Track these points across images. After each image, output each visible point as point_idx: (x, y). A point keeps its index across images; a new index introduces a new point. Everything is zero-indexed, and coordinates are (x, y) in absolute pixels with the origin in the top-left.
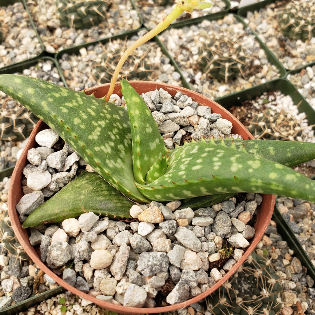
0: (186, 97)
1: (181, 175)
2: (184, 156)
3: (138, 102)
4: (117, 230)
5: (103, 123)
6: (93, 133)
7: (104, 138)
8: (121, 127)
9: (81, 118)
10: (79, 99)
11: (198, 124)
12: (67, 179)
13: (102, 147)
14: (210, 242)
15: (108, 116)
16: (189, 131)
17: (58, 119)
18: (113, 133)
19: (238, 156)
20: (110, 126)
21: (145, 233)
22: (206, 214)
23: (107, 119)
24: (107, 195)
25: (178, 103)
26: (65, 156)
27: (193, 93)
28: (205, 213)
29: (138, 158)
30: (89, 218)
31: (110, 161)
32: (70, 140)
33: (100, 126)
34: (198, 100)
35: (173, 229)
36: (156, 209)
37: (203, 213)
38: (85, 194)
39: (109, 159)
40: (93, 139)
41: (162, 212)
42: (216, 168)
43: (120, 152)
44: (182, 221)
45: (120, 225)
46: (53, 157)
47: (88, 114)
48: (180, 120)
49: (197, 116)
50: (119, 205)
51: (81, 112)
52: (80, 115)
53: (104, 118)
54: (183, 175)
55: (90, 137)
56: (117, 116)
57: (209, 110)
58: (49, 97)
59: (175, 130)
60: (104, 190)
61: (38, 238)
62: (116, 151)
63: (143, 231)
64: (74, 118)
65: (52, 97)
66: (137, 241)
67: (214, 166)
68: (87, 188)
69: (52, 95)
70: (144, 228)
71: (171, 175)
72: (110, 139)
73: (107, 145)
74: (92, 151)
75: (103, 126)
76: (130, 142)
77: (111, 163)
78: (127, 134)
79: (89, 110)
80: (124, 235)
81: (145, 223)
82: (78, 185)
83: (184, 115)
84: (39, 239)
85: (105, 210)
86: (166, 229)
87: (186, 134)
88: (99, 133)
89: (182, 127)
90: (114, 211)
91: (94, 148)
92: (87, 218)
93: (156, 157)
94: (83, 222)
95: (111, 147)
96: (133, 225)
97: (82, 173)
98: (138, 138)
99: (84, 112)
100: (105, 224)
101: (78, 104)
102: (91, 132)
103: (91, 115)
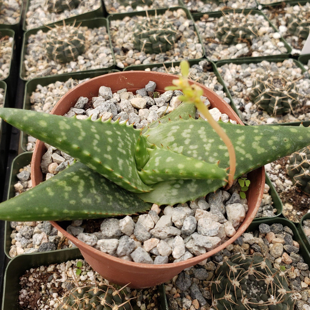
5: (208, 147)
6: (204, 133)
13: (189, 131)
18: (195, 150)
23: (209, 155)
31: (176, 129)
33: (207, 143)
39: (178, 130)
40: (200, 129)
53: (212, 152)
54: (116, 130)
55: (203, 128)
62: (181, 141)
65: (257, 134)
69: (260, 135)
71: (126, 137)
73: (188, 136)
75: (205, 145)
88: (201, 136)
95: (185, 139)
101: (238, 145)
102: (206, 132)
103: (221, 144)
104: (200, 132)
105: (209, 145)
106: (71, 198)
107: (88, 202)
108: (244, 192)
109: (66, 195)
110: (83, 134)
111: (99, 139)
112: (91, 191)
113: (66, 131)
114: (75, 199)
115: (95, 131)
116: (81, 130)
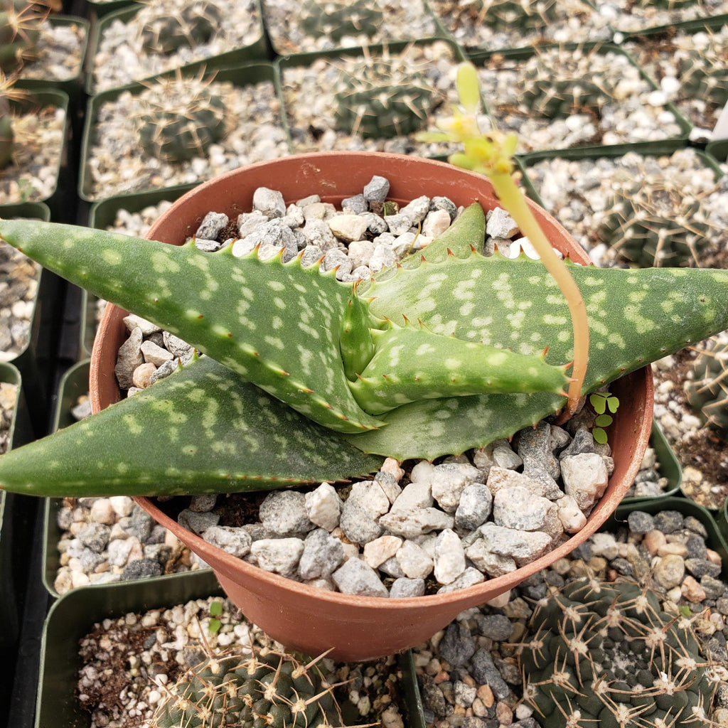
5: (516, 321)
6: (508, 287)
7: (486, 302)
9: (553, 291)
10: (601, 328)
13: (471, 284)
18: (485, 327)
20: (500, 331)
23: (520, 340)
31: (440, 281)
33: (514, 310)
39: (444, 282)
40: (496, 278)
43: (443, 321)
47: (553, 310)
53: (526, 332)
55: (504, 276)
58: (641, 283)
65: (636, 288)
69: (642, 290)
73: (470, 295)
74: (478, 264)
75: (509, 317)
77: (436, 280)
79: (561, 320)
88: (501, 296)
91: (481, 269)
95: (461, 304)
99: (562, 306)
101: (590, 314)
102: (512, 284)
103: (548, 313)
104: (497, 285)
105: (521, 315)
106: (184, 441)
107: (227, 450)
108: (603, 428)
109: (174, 434)
110: (213, 285)
111: (252, 299)
112: (235, 425)
113: (168, 275)
114: (196, 443)
115: (242, 280)
116: (208, 275)
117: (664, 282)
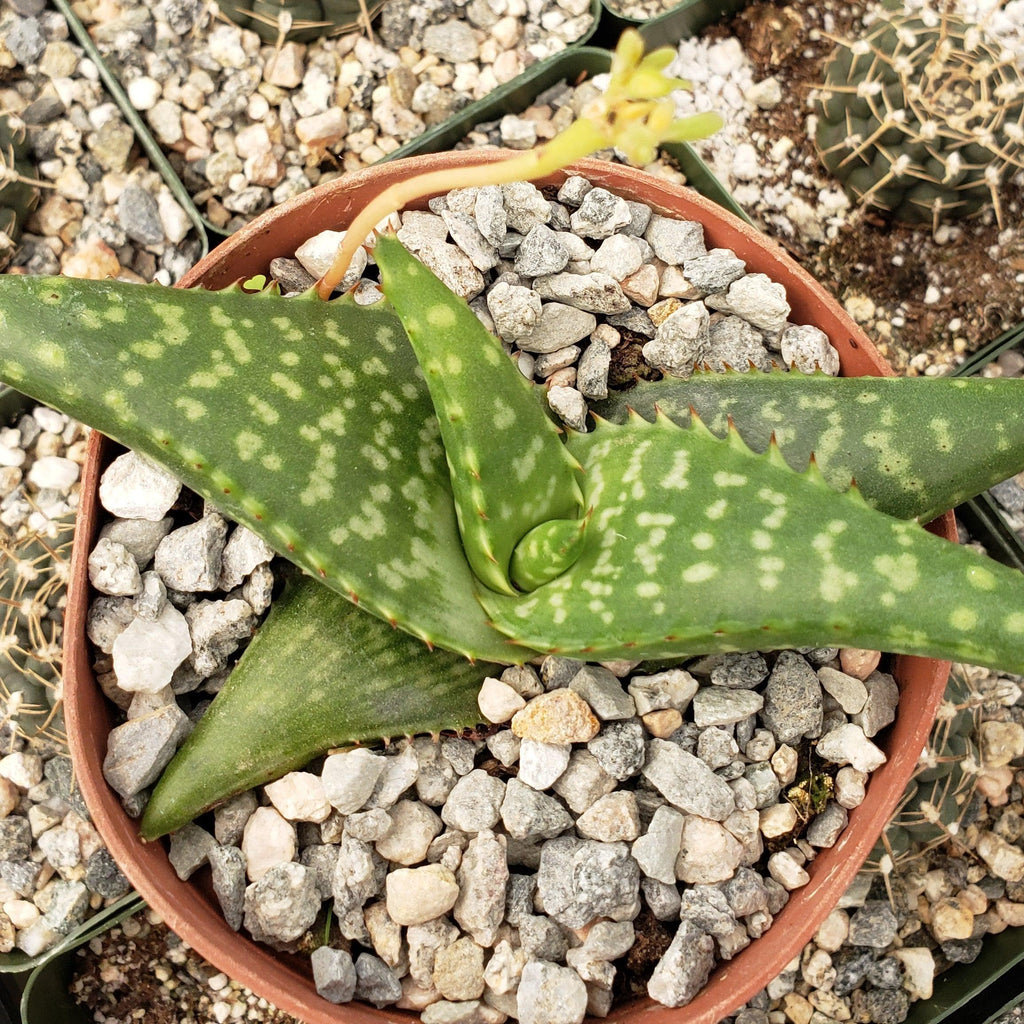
0: (608, 203)
1: (644, 599)
2: (639, 492)
3: (451, 328)
4: (448, 773)
5: (335, 420)
6: (313, 476)
7: (354, 479)
8: (397, 407)
9: (259, 427)
10: (233, 339)
11: (660, 298)
12: (246, 628)
13: (355, 523)
14: (758, 772)
15: (348, 378)
16: (629, 326)
17: (180, 452)
18: (376, 445)
19: (837, 527)
20: (362, 424)
21: (546, 782)
22: (737, 682)
23: (347, 393)
24: (395, 665)
25: (577, 221)
26: (219, 544)
27: (630, 175)
28: (734, 676)
29: (480, 522)
30: (357, 773)
31: (390, 567)
32: (240, 516)
33: (329, 436)
34: (647, 197)
35: (637, 759)
36: (573, 704)
37: (726, 678)
38: (323, 682)
39: (386, 560)
40: (320, 503)
41: (593, 703)
42: (769, 583)
43: (415, 508)
44: (660, 720)
45: (458, 757)
46: (178, 555)
47: (279, 400)
48: (597, 301)
49: (652, 269)
50: (442, 689)
51: (252, 399)
52: (253, 413)
53: (333, 397)
54: (656, 599)
55: (308, 498)
56: (376, 361)
57: (698, 239)
58: (125, 367)
59: (582, 336)
60: (383, 650)
61: (198, 854)
62: (399, 511)
63: (540, 777)
64: (235, 435)
65: (139, 362)
66: (527, 819)
67: (762, 573)
68: (324, 655)
69: (133, 354)
70: (539, 766)
71: (609, 590)
72: (374, 476)
73: (367, 508)
74: (326, 552)
75: (340, 432)
76: (436, 451)
77: (393, 574)
78: (422, 426)
79: (279, 379)
80: (478, 795)
81: (540, 745)
82: (290, 649)
83: (611, 282)
84: (202, 855)
85: (398, 722)
86: (616, 766)
87: (622, 340)
88: (330, 471)
89: (601, 319)
90: (429, 719)
91: (327, 538)
92: (351, 777)
93: (539, 497)
94: (342, 793)
95: (383, 507)
96: (499, 746)
97: (288, 586)
98: (470, 459)
99: (264, 396)
100: (406, 768)
101: (235, 364)
102: (307, 475)
103: (290, 400)
104: (326, 492)
105: (325, 423)
109: (888, 417)
111: (756, 533)
117: (88, 348)
